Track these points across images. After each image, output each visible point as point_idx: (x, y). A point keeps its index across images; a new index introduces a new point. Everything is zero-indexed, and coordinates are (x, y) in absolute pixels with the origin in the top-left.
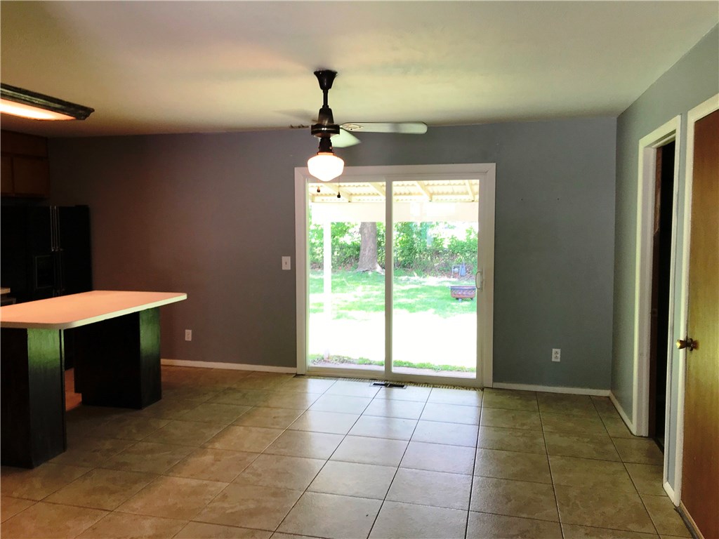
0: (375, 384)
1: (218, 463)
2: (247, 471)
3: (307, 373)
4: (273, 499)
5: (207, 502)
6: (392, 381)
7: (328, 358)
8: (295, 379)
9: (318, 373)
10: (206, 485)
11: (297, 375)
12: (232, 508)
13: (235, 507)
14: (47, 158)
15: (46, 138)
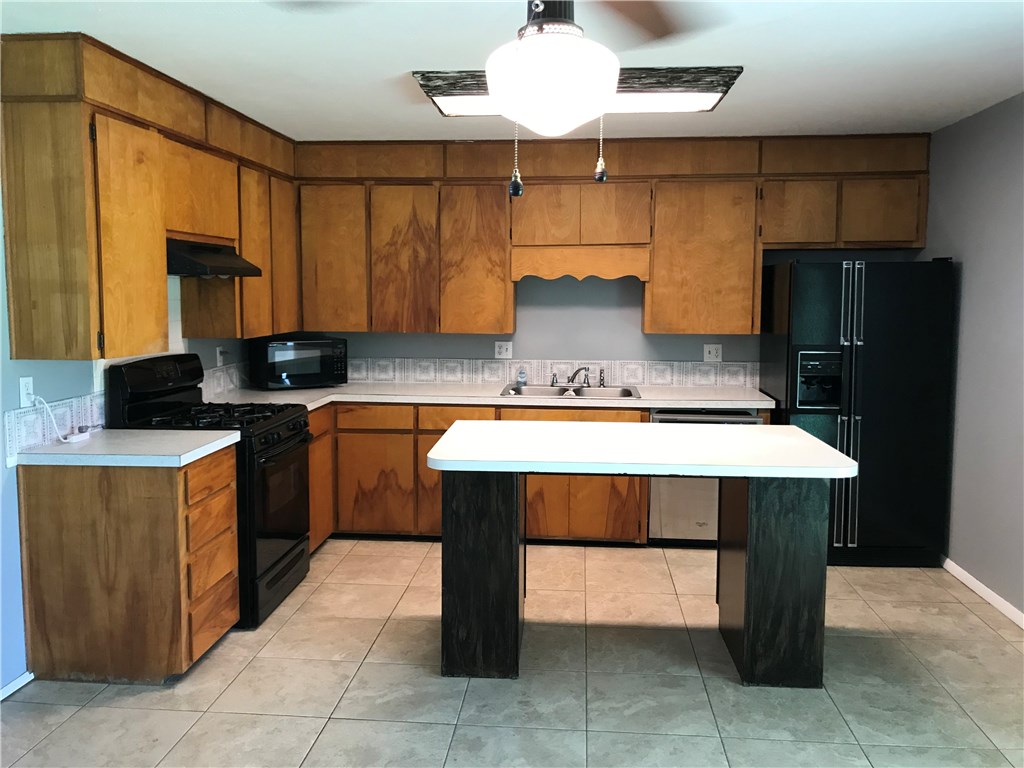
14: (927, 172)
15: (928, 135)
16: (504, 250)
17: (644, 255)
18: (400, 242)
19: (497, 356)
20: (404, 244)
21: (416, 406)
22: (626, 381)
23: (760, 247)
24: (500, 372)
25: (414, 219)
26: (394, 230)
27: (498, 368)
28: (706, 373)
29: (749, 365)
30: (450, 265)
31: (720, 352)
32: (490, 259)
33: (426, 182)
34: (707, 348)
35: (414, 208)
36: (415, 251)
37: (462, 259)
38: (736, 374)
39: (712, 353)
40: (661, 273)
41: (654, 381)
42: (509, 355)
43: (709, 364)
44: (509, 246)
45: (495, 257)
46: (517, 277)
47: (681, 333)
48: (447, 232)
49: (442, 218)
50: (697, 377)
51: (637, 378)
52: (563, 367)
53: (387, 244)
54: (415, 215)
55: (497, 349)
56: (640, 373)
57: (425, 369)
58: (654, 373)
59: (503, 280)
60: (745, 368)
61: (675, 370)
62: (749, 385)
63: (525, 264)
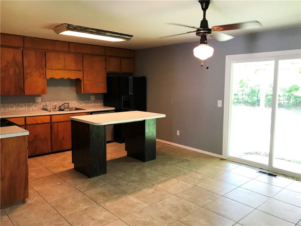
0: (260, 172)
1: (153, 194)
2: (161, 202)
3: (228, 159)
4: (160, 220)
5: (133, 212)
6: (272, 172)
7: (260, 153)
8: (220, 161)
9: (233, 160)
10: (139, 204)
11: (222, 159)
12: (139, 218)
13: (141, 218)
14: (134, 58)
15: (134, 50)
16: (44, 70)
17: (81, 73)
18: (9, 66)
19: (36, 101)
20: (11, 67)
21: (25, 117)
22: (73, 106)
23: (106, 72)
24: (37, 106)
25: (14, 59)
26: (7, 62)
27: (37, 105)
28: (91, 103)
29: (100, 100)
30: (27, 74)
31: (94, 97)
32: (40, 73)
33: (18, 48)
34: (91, 96)
35: (14, 56)
36: (15, 69)
37: (31, 72)
38: (98, 103)
39: (93, 98)
40: (85, 78)
41: (80, 106)
42: (40, 101)
43: (92, 101)
44: (45, 69)
45: (41, 72)
46: (48, 77)
47: (91, 93)
48: (25, 64)
49: (24, 59)
50: (90, 104)
51: (75, 105)
52: (56, 103)
53: (5, 66)
54: (14, 58)
55: (36, 99)
56: (76, 104)
57: (12, 107)
58: (80, 104)
59: (44, 79)
60: (100, 101)
61: (85, 103)
62: (101, 105)
63: (50, 74)
